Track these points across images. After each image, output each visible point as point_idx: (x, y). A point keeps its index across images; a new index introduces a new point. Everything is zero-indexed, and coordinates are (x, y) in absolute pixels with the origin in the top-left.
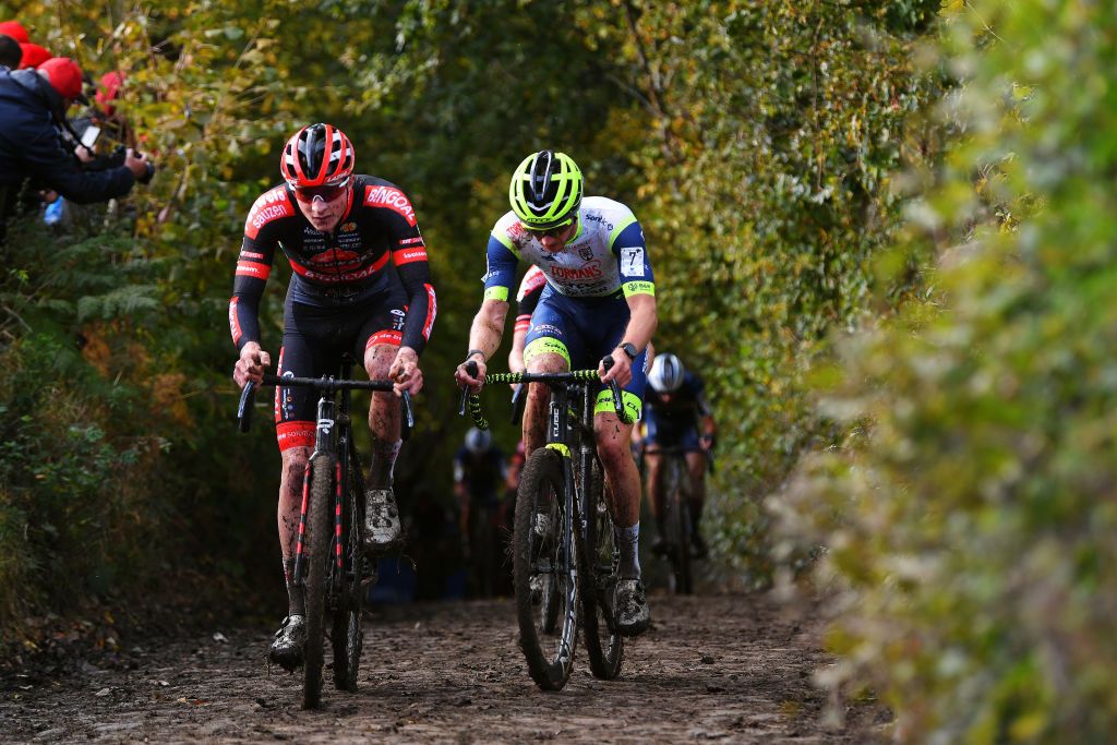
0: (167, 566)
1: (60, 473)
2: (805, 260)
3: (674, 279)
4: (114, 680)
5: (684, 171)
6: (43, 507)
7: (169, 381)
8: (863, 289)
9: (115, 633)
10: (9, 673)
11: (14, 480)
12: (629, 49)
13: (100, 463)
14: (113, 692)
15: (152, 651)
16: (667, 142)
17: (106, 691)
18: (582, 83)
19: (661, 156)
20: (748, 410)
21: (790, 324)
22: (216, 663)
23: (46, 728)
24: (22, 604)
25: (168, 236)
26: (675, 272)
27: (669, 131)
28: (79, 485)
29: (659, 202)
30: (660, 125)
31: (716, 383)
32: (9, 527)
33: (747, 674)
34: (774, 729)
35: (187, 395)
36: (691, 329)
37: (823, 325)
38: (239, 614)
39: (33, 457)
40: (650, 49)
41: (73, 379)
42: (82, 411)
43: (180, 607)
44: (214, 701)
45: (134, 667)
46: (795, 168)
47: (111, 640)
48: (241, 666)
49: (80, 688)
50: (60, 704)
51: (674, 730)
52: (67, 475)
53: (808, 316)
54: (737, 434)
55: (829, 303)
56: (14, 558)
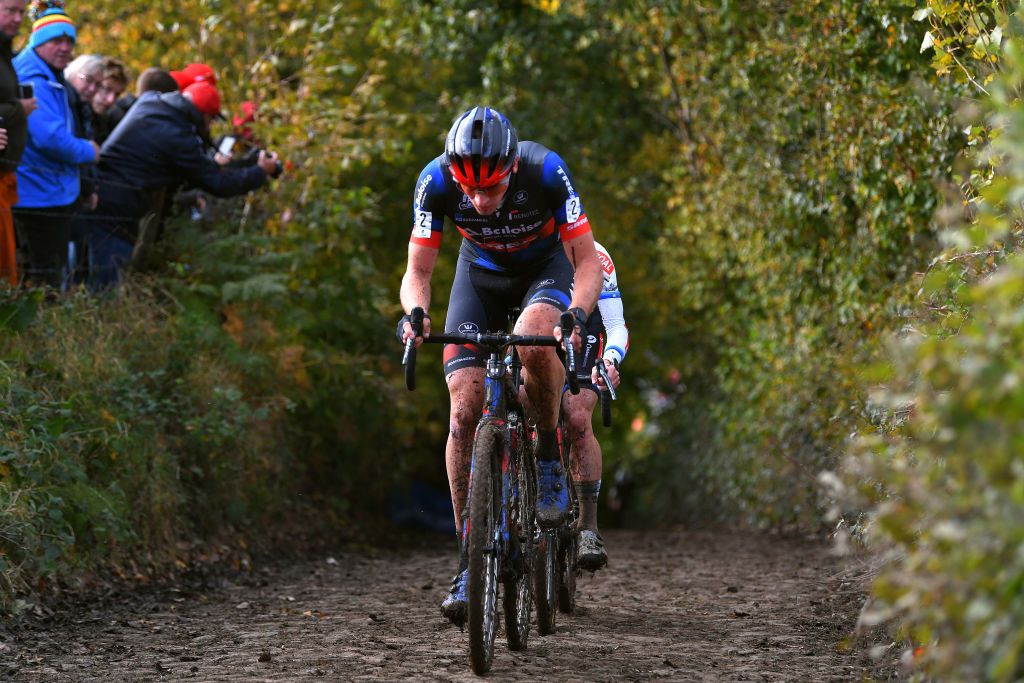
0: (288, 502)
1: (205, 426)
2: (806, 261)
3: (696, 275)
4: (250, 595)
5: (707, 187)
6: (192, 453)
7: (290, 353)
8: (854, 287)
9: (248, 557)
10: (165, 587)
11: (168, 430)
12: (665, 88)
13: (238, 419)
14: (251, 606)
15: (278, 572)
16: (693, 162)
17: (245, 605)
18: (622, 113)
19: (688, 174)
20: (755, 382)
21: (791, 313)
22: (330, 582)
23: (200, 635)
24: (174, 532)
25: (292, 234)
26: (697, 269)
27: (695, 154)
28: (220, 435)
29: (685, 212)
30: (687, 149)
31: (729, 360)
32: (165, 469)
33: (765, 602)
34: (792, 649)
35: (308, 364)
36: (709, 315)
37: (819, 314)
38: (344, 541)
39: (184, 412)
40: (682, 87)
41: (216, 350)
42: (224, 375)
43: (298, 536)
44: (334, 614)
45: (265, 584)
46: (800, 187)
47: (245, 562)
48: (351, 585)
49: (223, 601)
50: (209, 615)
51: (711, 648)
52: (211, 427)
53: (807, 307)
54: (746, 401)
55: (826, 298)
56: (168, 494)
